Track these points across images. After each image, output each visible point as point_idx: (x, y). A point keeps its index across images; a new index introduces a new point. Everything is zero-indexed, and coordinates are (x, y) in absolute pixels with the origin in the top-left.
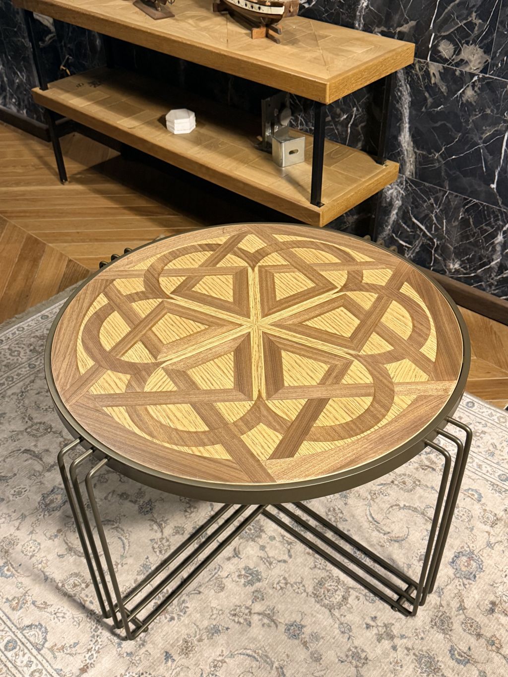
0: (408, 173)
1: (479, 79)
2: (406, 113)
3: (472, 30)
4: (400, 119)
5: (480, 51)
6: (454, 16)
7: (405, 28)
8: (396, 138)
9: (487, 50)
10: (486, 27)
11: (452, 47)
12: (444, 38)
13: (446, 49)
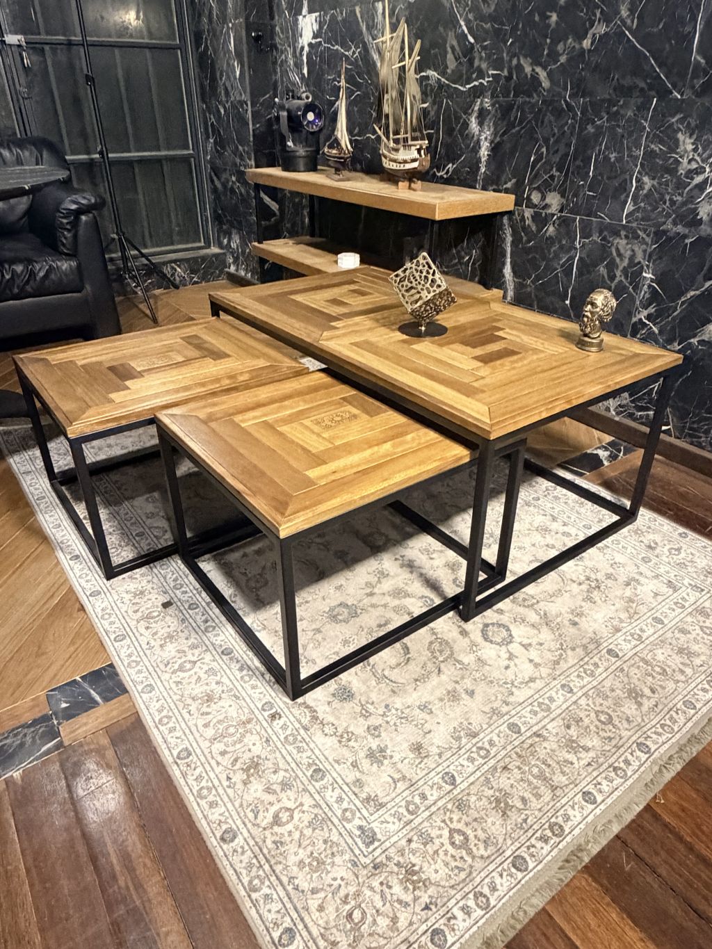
0: (509, 298)
1: (558, 218)
2: (509, 250)
3: (553, 180)
4: (504, 256)
5: (559, 196)
6: (541, 172)
7: (509, 185)
8: (501, 271)
9: (563, 196)
10: (562, 178)
11: (540, 195)
12: (535, 189)
13: (536, 197)
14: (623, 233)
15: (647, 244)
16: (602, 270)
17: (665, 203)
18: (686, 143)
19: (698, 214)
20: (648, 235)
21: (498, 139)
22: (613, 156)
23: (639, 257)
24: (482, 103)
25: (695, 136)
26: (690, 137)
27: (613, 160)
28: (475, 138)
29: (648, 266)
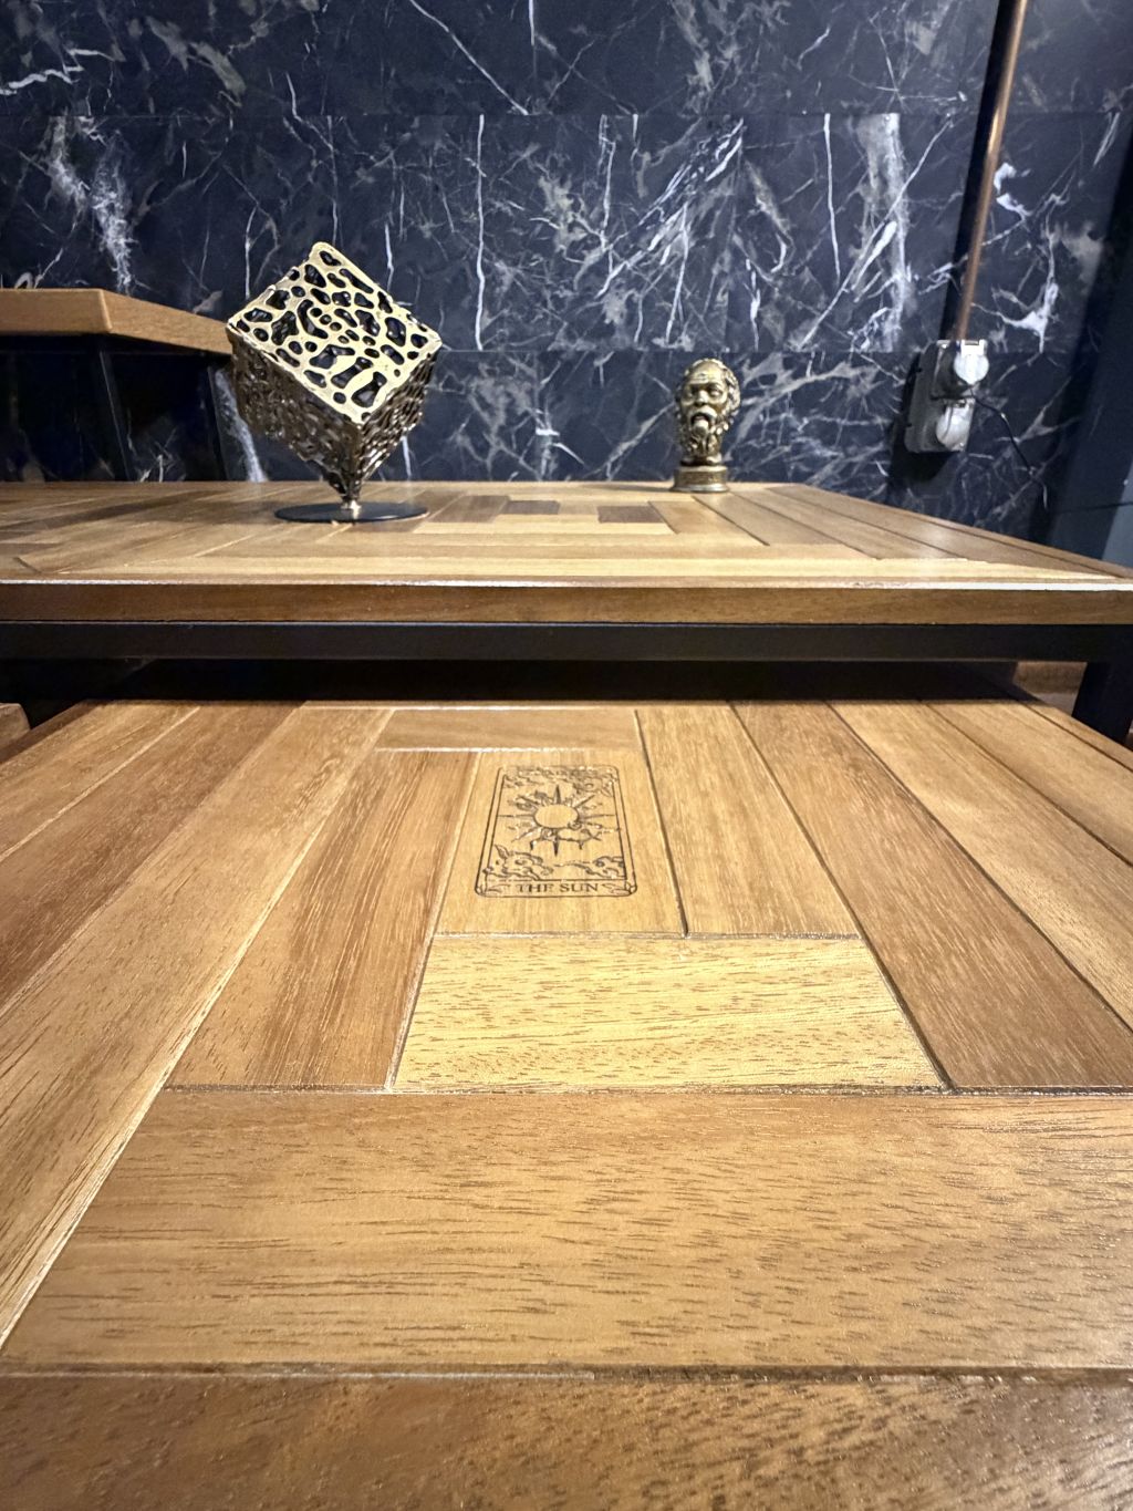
2: (247, 439)
7: (207, 305)
14: (484, 367)
15: (530, 379)
16: (460, 439)
17: (545, 304)
18: (558, 197)
19: (604, 317)
20: (530, 364)
21: (144, 209)
22: (426, 229)
23: (524, 405)
24: (70, 128)
25: (569, 184)
26: (562, 183)
27: (428, 235)
28: (80, 209)
29: (542, 417)
